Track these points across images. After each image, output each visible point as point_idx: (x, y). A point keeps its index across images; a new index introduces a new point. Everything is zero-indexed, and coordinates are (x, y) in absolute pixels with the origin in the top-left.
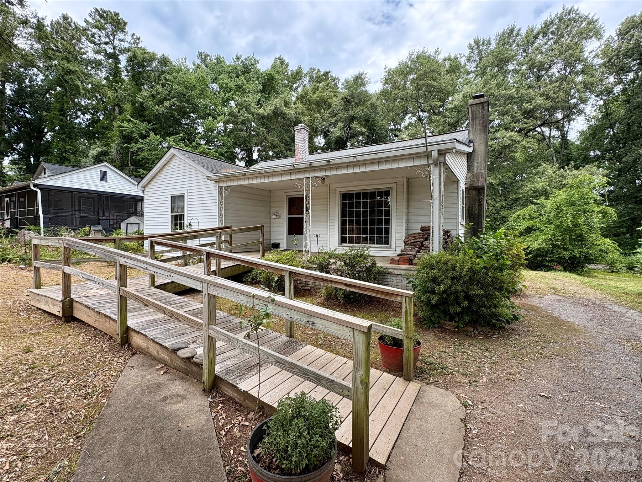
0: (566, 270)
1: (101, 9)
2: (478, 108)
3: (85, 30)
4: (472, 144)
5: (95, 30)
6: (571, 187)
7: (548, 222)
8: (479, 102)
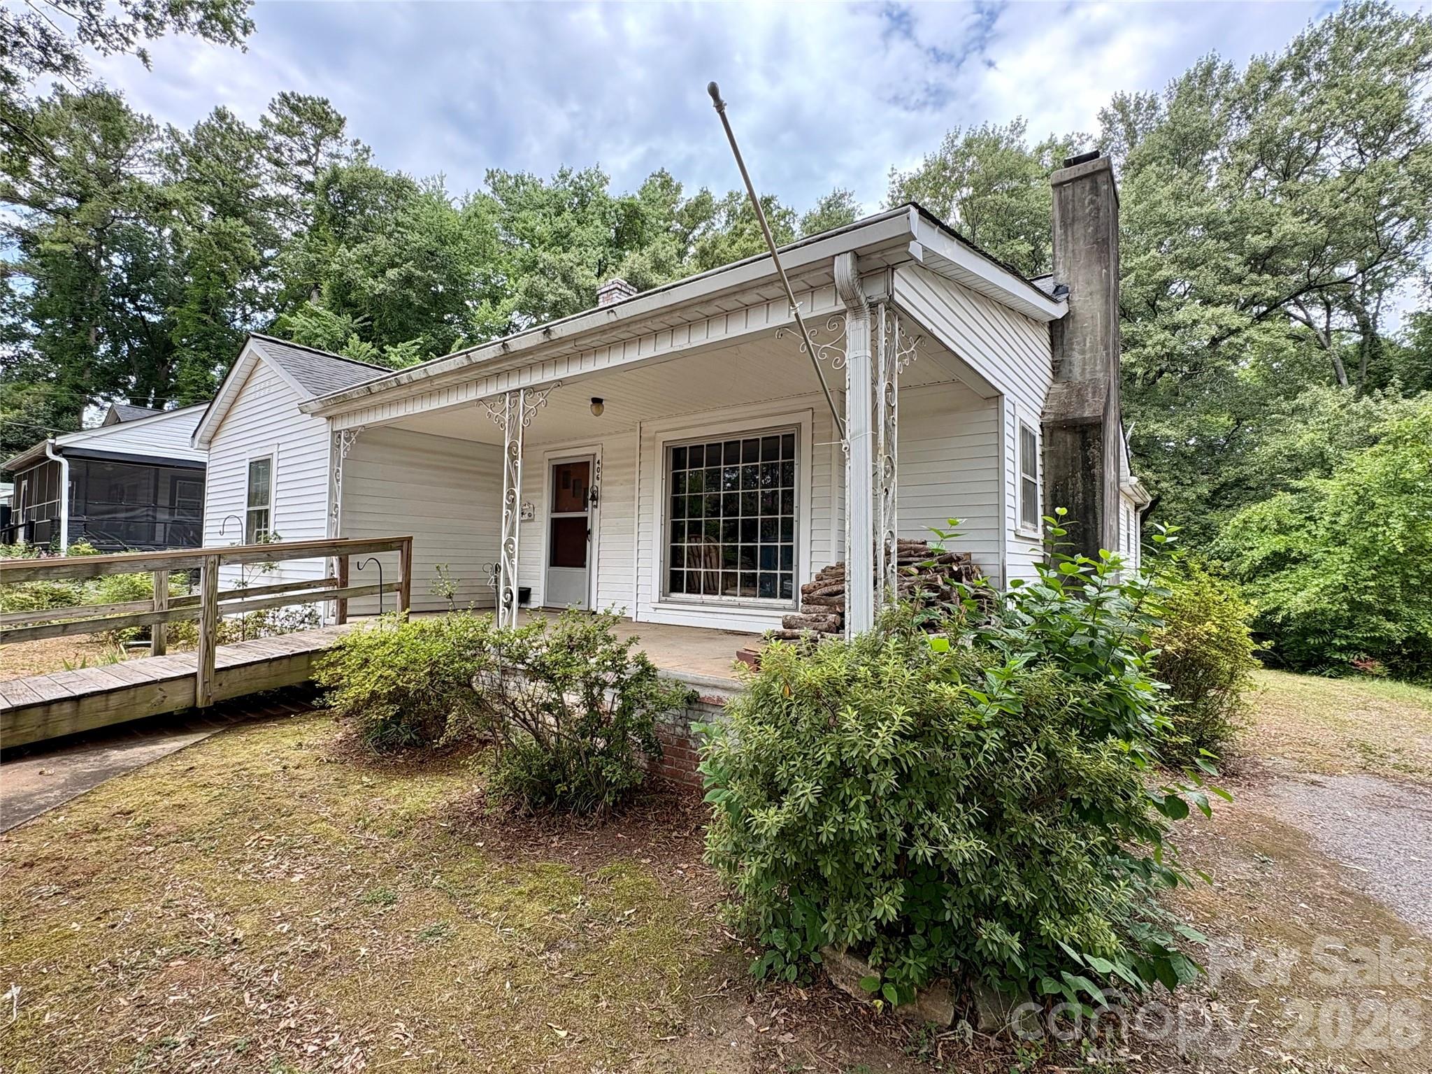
0: (1396, 674)
1: (293, 94)
2: (1078, 191)
3: (260, 137)
4: (1064, 296)
5: (280, 138)
6: (1396, 441)
7: (1334, 538)
8: (1081, 173)
